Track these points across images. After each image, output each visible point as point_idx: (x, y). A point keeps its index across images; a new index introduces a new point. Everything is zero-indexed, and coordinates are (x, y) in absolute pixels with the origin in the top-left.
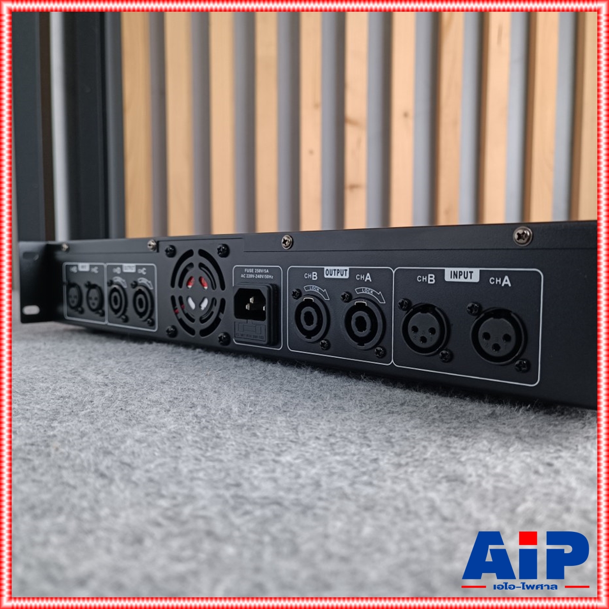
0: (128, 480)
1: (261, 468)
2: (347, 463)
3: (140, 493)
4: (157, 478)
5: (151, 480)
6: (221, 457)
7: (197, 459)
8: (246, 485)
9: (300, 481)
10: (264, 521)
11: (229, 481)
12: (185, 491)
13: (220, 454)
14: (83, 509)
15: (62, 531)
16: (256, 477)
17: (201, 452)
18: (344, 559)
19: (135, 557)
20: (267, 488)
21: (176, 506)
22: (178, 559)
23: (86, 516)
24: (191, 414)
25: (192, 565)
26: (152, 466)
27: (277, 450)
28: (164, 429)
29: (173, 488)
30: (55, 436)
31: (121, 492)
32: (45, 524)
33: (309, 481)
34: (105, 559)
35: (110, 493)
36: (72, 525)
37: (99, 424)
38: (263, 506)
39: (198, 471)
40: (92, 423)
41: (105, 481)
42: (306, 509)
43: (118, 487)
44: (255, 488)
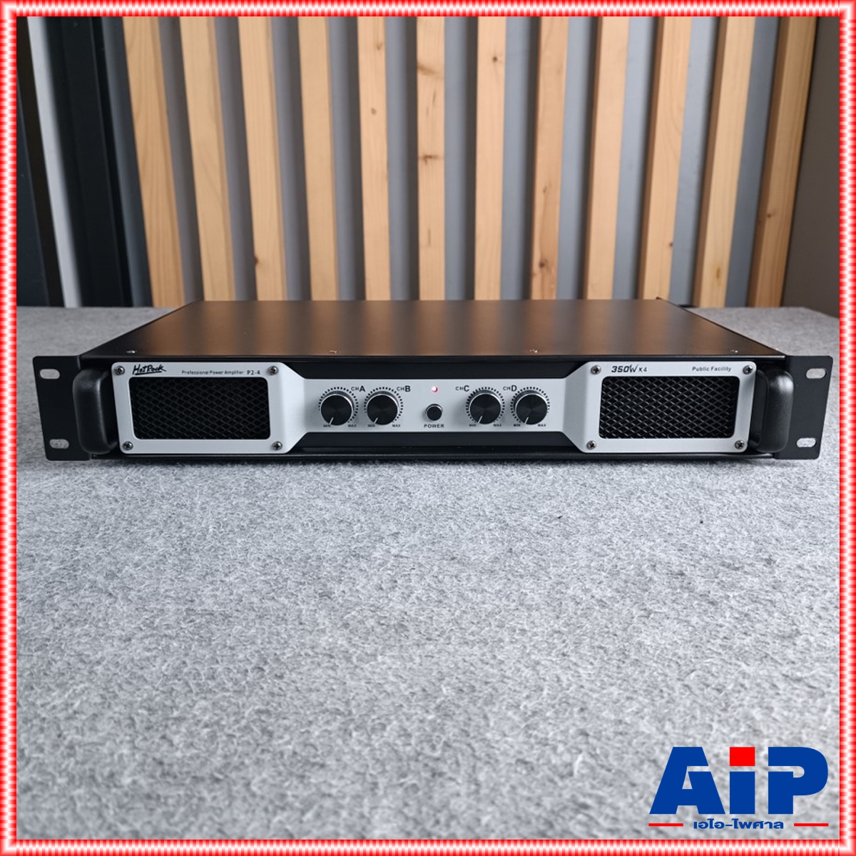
0: (126, 598)
1: (211, 587)
2: (267, 582)
3: (133, 607)
4: (144, 596)
5: (140, 598)
6: (188, 578)
7: (172, 580)
8: (197, 601)
9: (231, 597)
10: (200, 627)
11: (188, 598)
12: (159, 607)
13: (188, 575)
14: (99, 620)
15: (87, 635)
16: (205, 595)
17: (176, 574)
18: (232, 648)
19: (125, 648)
20: (209, 603)
21: (152, 617)
22: (149, 650)
23: (101, 625)
24: (178, 535)
25: (154, 653)
26: (142, 587)
27: (227, 571)
28: (155, 552)
29: (152, 605)
30: (79, 560)
31: (122, 607)
32: (78, 630)
33: (236, 598)
34: (111, 650)
35: (115, 608)
36: (93, 630)
37: (110, 548)
38: (202, 616)
39: (171, 590)
40: (104, 547)
41: (113, 599)
42: (226, 617)
43: (120, 605)
44: (202, 603)
